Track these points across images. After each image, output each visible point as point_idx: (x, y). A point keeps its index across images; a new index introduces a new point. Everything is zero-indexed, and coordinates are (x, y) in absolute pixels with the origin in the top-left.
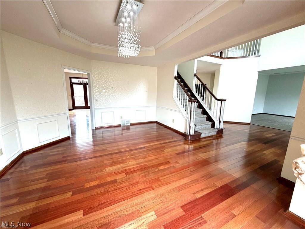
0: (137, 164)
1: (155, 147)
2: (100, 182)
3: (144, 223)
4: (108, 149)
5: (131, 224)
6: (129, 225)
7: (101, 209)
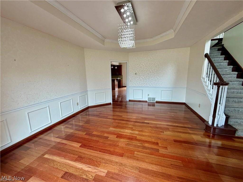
0: (131, 133)
1: (158, 126)
2: (100, 134)
3: (95, 173)
4: (123, 116)
5: (90, 167)
6: (89, 167)
7: (88, 149)
